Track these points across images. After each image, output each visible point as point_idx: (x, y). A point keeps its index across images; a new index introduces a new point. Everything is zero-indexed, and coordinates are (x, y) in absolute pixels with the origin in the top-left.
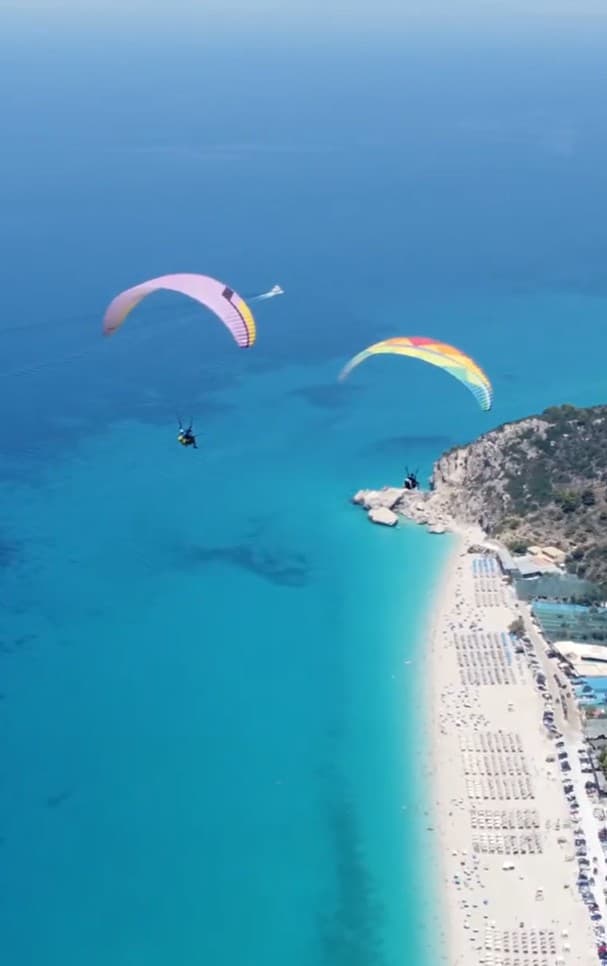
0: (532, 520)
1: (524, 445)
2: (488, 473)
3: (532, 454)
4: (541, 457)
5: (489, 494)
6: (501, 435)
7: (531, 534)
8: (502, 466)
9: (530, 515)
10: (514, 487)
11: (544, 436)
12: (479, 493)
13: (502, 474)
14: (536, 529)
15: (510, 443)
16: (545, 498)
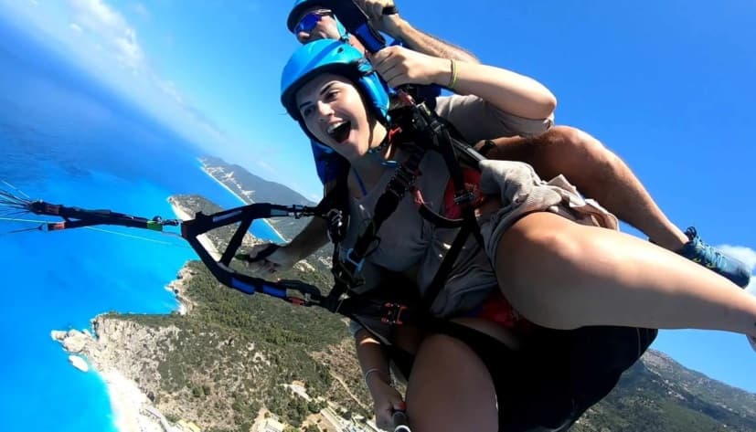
0: (176, 398)
1: (168, 342)
2: (145, 352)
3: (172, 348)
4: (176, 351)
5: (144, 367)
6: (157, 333)
7: (177, 409)
8: (155, 352)
9: (175, 394)
10: (162, 369)
11: (177, 338)
12: (138, 363)
13: (154, 357)
14: (181, 407)
15: (161, 339)
16: (181, 383)
